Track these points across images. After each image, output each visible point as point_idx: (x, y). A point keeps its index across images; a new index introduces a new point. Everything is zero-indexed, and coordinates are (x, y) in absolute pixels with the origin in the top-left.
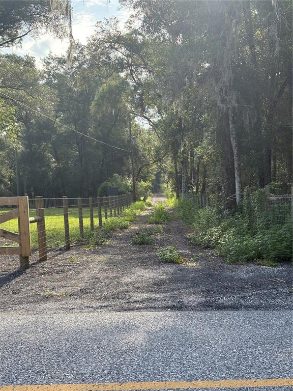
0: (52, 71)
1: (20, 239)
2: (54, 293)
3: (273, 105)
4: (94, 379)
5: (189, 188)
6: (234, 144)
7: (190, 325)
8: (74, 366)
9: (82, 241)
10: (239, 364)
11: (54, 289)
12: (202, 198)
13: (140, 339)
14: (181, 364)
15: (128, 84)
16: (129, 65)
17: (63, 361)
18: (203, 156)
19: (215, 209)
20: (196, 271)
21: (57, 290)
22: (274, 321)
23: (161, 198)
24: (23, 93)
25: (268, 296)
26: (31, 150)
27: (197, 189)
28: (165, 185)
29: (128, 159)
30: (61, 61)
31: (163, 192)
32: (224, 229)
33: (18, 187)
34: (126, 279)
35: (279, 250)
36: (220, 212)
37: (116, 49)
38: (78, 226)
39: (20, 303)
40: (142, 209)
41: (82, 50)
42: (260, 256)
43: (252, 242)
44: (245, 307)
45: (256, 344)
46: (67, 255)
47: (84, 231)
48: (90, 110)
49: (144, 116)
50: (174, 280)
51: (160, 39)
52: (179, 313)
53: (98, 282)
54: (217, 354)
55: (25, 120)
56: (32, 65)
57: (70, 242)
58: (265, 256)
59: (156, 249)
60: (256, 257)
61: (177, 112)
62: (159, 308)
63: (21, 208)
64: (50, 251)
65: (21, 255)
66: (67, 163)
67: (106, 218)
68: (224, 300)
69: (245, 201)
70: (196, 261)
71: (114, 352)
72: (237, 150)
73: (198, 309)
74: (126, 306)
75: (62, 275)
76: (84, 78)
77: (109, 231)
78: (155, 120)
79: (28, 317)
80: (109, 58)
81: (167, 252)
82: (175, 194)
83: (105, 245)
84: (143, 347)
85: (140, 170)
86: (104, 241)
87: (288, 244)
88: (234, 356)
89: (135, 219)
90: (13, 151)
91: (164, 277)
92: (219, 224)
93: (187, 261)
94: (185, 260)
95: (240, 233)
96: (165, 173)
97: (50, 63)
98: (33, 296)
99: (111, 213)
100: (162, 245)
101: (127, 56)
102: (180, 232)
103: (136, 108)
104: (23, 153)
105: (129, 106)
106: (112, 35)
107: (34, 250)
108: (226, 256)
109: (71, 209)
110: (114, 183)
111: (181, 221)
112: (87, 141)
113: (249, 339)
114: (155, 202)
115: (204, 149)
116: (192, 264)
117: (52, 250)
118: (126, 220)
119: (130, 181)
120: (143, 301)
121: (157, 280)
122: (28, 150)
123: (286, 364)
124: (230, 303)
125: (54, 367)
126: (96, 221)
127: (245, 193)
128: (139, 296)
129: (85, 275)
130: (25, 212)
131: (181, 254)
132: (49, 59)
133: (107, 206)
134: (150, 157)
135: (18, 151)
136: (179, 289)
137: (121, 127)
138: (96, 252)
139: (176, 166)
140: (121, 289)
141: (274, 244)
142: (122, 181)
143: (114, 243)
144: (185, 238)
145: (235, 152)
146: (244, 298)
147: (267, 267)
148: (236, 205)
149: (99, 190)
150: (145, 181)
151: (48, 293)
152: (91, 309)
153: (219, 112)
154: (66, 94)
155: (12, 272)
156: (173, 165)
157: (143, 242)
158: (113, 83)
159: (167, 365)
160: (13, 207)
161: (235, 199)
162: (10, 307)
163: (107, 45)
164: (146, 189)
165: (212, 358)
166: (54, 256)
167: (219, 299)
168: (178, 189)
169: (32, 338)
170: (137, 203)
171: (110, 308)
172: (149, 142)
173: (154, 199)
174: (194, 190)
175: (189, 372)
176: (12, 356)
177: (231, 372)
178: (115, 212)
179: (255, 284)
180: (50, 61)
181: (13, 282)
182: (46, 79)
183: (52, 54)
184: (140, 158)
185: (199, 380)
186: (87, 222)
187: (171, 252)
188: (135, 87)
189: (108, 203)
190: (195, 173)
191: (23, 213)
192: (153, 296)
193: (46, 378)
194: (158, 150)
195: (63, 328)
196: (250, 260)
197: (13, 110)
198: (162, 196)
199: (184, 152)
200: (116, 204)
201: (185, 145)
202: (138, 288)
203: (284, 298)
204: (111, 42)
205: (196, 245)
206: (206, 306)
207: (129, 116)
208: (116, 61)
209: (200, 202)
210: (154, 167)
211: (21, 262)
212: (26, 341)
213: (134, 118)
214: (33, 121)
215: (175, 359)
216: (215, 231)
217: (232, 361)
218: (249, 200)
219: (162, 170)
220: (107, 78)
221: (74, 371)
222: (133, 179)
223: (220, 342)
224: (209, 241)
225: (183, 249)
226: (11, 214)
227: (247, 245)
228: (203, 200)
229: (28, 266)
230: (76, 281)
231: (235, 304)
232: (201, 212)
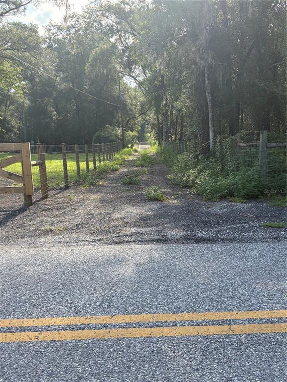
0: (53, 37)
1: (24, 180)
2: (53, 228)
3: (242, 64)
4: (87, 312)
5: (169, 137)
6: (209, 98)
7: (174, 257)
8: (68, 298)
9: (79, 181)
10: (221, 296)
11: (53, 224)
12: (180, 145)
13: (130, 271)
14: (167, 296)
15: (117, 48)
16: (118, 31)
17: (58, 293)
18: (182, 108)
19: (192, 154)
20: (176, 207)
21: (55, 225)
22: (248, 253)
23: (145, 145)
24: (27, 55)
25: (242, 229)
26: (36, 105)
27: (175, 138)
28: (149, 135)
29: (118, 112)
30: (60, 28)
31: (147, 141)
32: (200, 172)
33: (25, 136)
34: (117, 215)
35: (248, 189)
36: (196, 157)
37: (107, 17)
38: (76, 169)
39: (23, 237)
40: (130, 155)
41: (78, 18)
42: (231, 194)
43: (224, 182)
44: (222, 240)
45: (235, 275)
46: (66, 194)
47: (81, 173)
48: (85, 70)
49: (131, 76)
50: (158, 216)
51: (144, 8)
52: (164, 246)
53: (92, 218)
54: (200, 285)
55: (31, 79)
56: (36, 32)
57: (68, 183)
58: (236, 194)
59: (142, 188)
60: (228, 195)
61: (160, 70)
62: (145, 241)
63: (24, 153)
64: (51, 189)
65: (25, 194)
66: (67, 116)
67: (100, 162)
68: (202, 234)
69: (218, 148)
70: (176, 198)
71: (106, 284)
72: (212, 103)
73: (180, 241)
74: (117, 240)
75: (61, 212)
76: (79, 42)
77: (102, 173)
78: (141, 79)
79: (29, 249)
80: (101, 25)
81: (152, 191)
82: (157, 142)
83: (99, 185)
84: (132, 279)
85: (128, 121)
86: (98, 181)
87: (256, 184)
88: (215, 288)
89: (124, 163)
90: (20, 106)
91: (150, 213)
92: (195, 167)
93: (169, 199)
94: (167, 198)
95: (214, 175)
96: (148, 124)
97: (51, 30)
98: (35, 231)
99: (104, 158)
100: (147, 185)
101: (116, 23)
102: (162, 173)
103: (124, 68)
104: (29, 107)
105: (118, 67)
106: (104, 4)
107: (37, 190)
108: (202, 195)
109: (69, 155)
110: (106, 133)
111: (163, 165)
112: (83, 97)
113: (228, 270)
114: (140, 148)
115: (183, 103)
116: (173, 202)
117: (54, 189)
118: (117, 164)
119: (119, 131)
120: (131, 235)
121: (143, 215)
122: (34, 105)
123: (264, 295)
124: (208, 236)
125: (49, 300)
126: (91, 165)
127: (218, 140)
128: (128, 231)
129: (81, 211)
130: (27, 156)
131: (163, 193)
132: (50, 26)
133: (100, 152)
134: (136, 111)
135: (25, 105)
136: (163, 224)
137: (112, 85)
138: (91, 191)
139: (158, 118)
140: (112, 224)
141: (244, 184)
142: (113, 131)
143: (106, 183)
144: (166, 179)
145: (210, 105)
146: (220, 231)
147: (238, 204)
148: (210, 150)
149: (94, 138)
150: (132, 131)
151: (48, 227)
152: (85, 243)
153: (197, 69)
154: (65, 56)
155: (17, 208)
156: (156, 117)
157: (131, 182)
158: (105, 46)
159: (154, 297)
160: (17, 152)
161: (209, 146)
162: (13, 241)
163: (99, 13)
164: (134, 137)
165: (195, 290)
166: (55, 195)
167: (198, 233)
168: (159, 138)
169: (31, 270)
170: (126, 149)
171: (102, 242)
172: (135, 98)
173: (140, 146)
174: (173, 139)
175: (175, 304)
176: (12, 288)
177: (214, 304)
178: (107, 157)
179: (229, 219)
180: (51, 28)
181: (18, 218)
182: (47, 44)
183: (52, 22)
184: (128, 111)
185: (185, 312)
186: (83, 165)
187: (155, 191)
188: (123, 50)
189: (101, 149)
190: (174, 124)
191: (26, 157)
192: (140, 230)
193: (42, 311)
194: (143, 105)
195: (60, 261)
196: (223, 198)
197: (19, 69)
198: (146, 144)
199: (166, 105)
200: (108, 150)
201: (167, 99)
202: (127, 223)
203: (255, 232)
204: (102, 11)
205: (176, 185)
206: (187, 239)
207: (118, 76)
208: (107, 27)
209: (179, 148)
210: (140, 119)
211: (25, 200)
212: (25, 274)
213: (123, 78)
214: (37, 80)
215: (162, 291)
216: (192, 172)
217: (214, 293)
218: (222, 146)
219: (146, 122)
220: (99, 42)
221: (68, 303)
222: (122, 129)
223: (202, 273)
224: (187, 182)
225: (165, 188)
226: (15, 158)
227: (220, 184)
228: (181, 147)
229: (31, 204)
230: (73, 217)
231: (213, 237)
232: (180, 157)
